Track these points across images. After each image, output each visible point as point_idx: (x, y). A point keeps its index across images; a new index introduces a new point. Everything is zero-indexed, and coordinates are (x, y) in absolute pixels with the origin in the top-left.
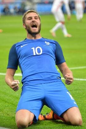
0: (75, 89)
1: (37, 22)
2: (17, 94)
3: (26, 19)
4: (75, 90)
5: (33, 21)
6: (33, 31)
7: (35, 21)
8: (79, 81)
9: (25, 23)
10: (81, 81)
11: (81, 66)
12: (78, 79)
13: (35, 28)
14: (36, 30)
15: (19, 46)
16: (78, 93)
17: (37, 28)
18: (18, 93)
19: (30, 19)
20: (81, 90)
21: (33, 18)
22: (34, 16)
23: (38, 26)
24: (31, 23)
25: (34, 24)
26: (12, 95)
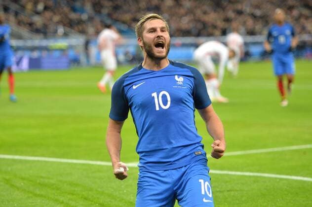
0: (228, 189)
1: (165, 36)
2: (132, 198)
3: (144, 29)
4: (228, 191)
5: (158, 37)
6: (158, 54)
7: (162, 36)
8: (235, 175)
9: (142, 38)
10: (238, 176)
11: (237, 151)
12: (233, 173)
13: (160, 49)
14: (162, 52)
15: (131, 86)
16: (233, 196)
17: (164, 48)
18: (133, 196)
19: (152, 30)
20: (237, 191)
21: (159, 30)
22: (161, 26)
23: (166, 45)
24: (155, 38)
25: (160, 41)
26: (123, 199)
